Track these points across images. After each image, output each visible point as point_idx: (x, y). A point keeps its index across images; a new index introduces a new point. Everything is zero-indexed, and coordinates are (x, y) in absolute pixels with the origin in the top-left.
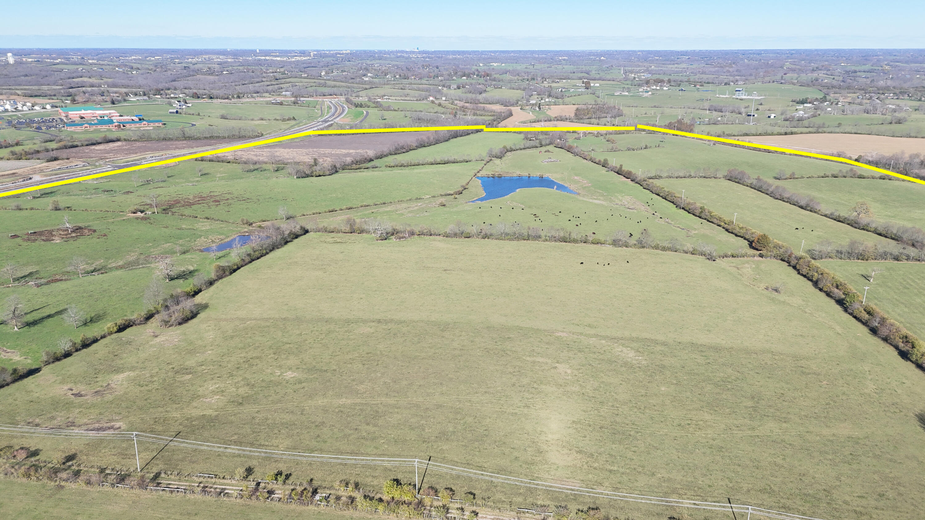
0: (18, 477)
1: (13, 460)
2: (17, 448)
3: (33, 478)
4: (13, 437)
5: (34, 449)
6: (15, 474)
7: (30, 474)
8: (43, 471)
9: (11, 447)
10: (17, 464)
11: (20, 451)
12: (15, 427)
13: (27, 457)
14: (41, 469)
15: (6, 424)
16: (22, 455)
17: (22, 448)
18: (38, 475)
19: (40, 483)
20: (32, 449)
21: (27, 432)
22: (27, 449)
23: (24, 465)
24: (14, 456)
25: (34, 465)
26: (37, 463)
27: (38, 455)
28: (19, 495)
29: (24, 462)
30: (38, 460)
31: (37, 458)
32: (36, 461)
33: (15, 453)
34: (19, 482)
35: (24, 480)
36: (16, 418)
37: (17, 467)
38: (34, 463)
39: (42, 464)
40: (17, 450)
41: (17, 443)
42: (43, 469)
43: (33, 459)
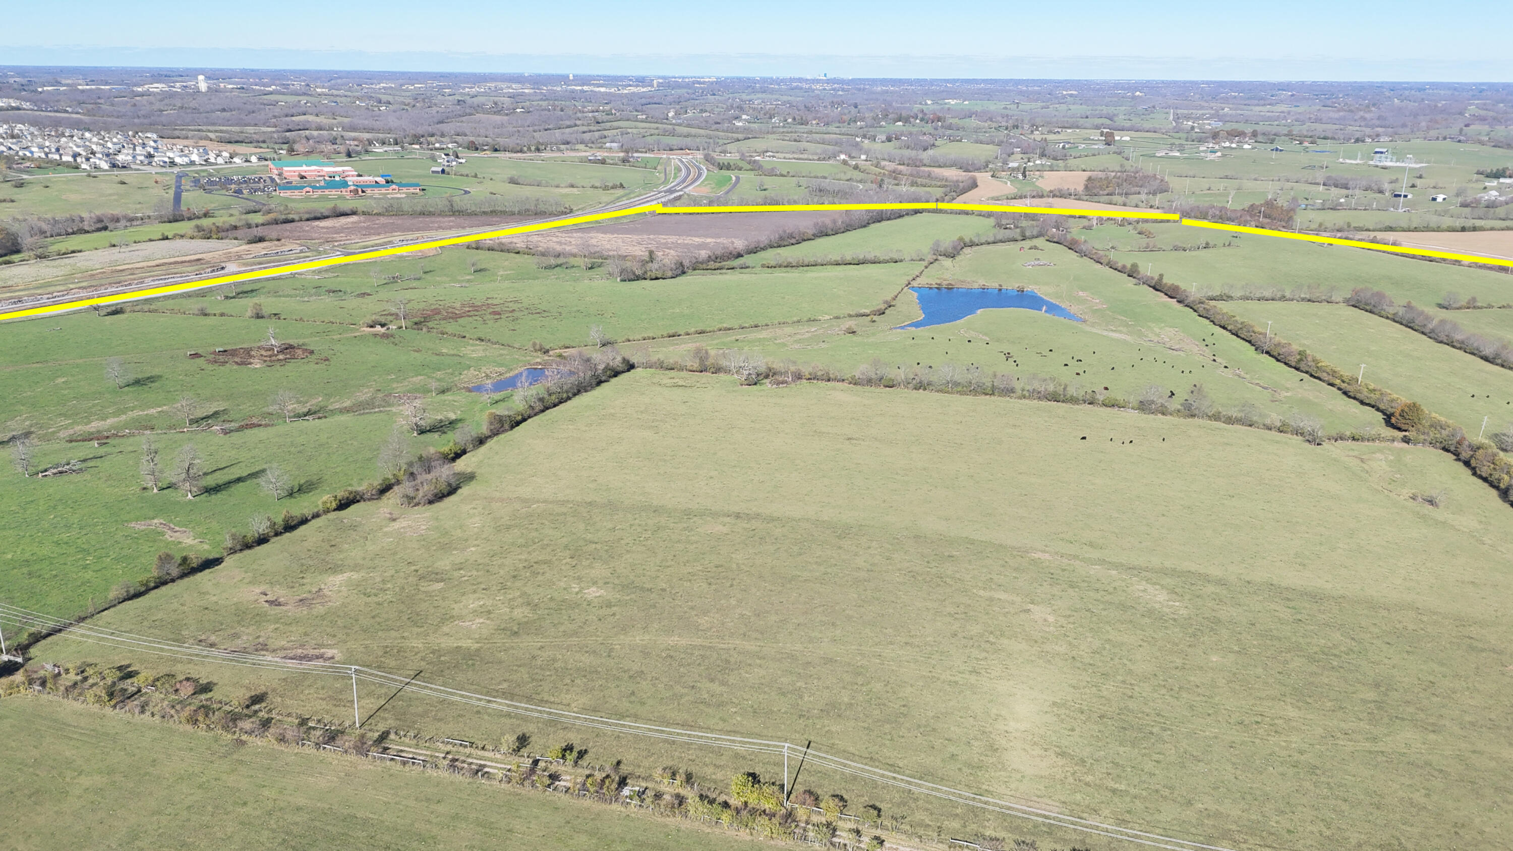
0: (180, 722)
1: (174, 697)
2: (181, 677)
3: (201, 725)
4: (175, 661)
5: (205, 682)
6: (176, 717)
7: (197, 720)
8: (216, 717)
9: (173, 676)
10: (181, 702)
11: (184, 683)
12: (179, 646)
13: (194, 694)
14: (214, 713)
15: (168, 640)
16: (187, 690)
17: (188, 679)
18: (208, 722)
19: (211, 734)
20: (203, 681)
21: (197, 655)
22: (196, 681)
23: (190, 704)
24: (177, 690)
25: (203, 706)
26: (209, 703)
27: (211, 691)
28: (180, 749)
29: (189, 700)
30: (210, 699)
31: (209, 695)
32: (207, 700)
33: (178, 686)
34: (181, 730)
35: (189, 728)
36: (183, 633)
37: (178, 707)
38: (204, 702)
39: (215, 706)
40: (181, 682)
41: (182, 671)
42: (216, 713)
43: (203, 697)
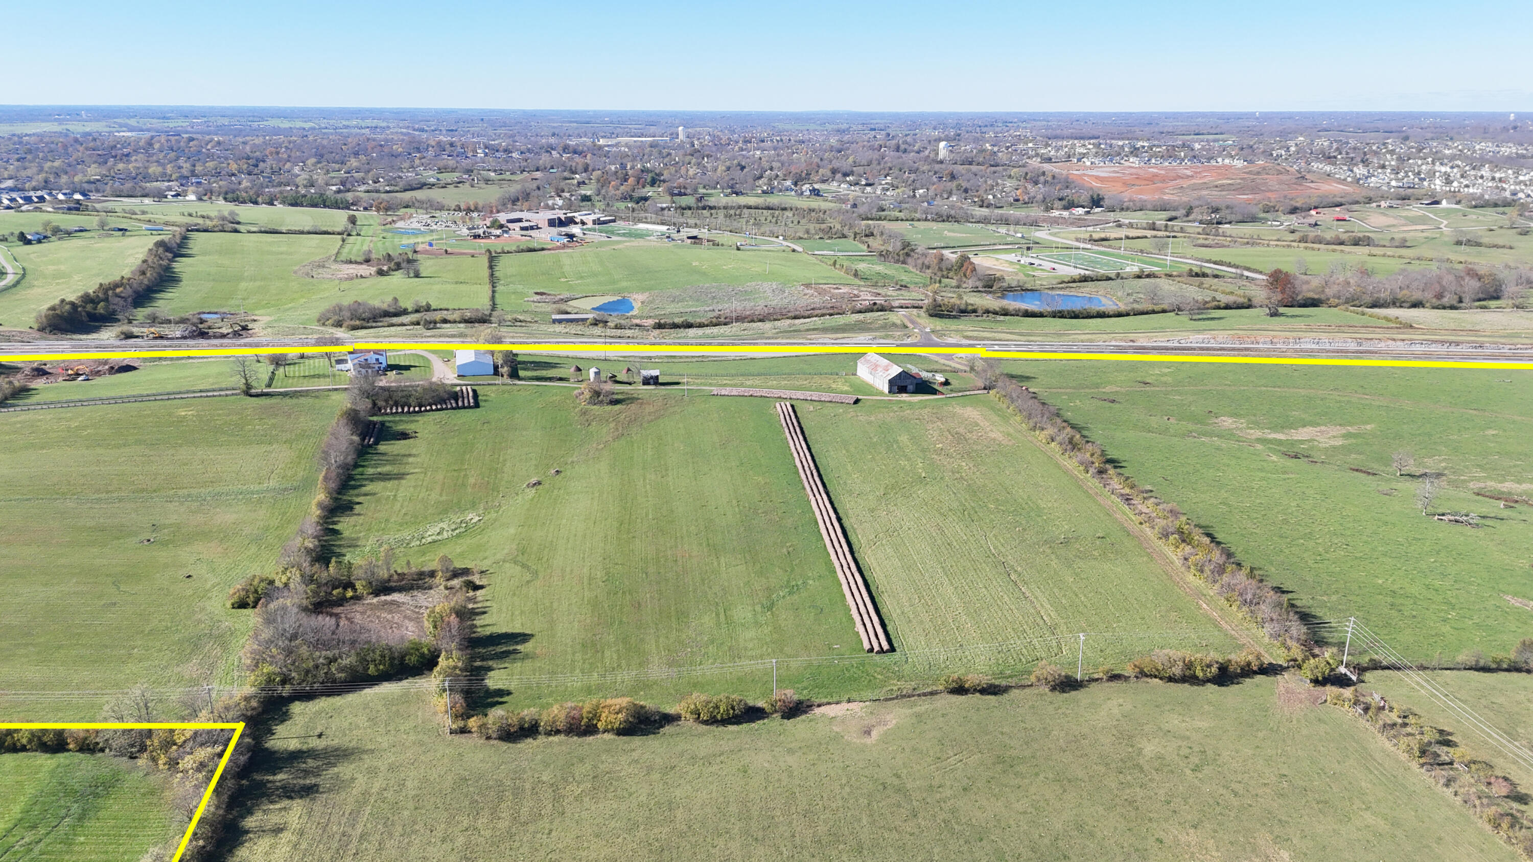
0: (1481, 817)
1: (1484, 788)
2: (1500, 774)
3: (1502, 833)
4: (1500, 754)
6: (1478, 809)
7: (1499, 825)
8: (1522, 833)
9: (1491, 767)
10: (1488, 797)
11: (1501, 780)
12: (1509, 742)
13: (1507, 797)
14: (1521, 828)
15: (1500, 729)
16: (1500, 789)
17: (1506, 779)
18: (1511, 834)
19: (1510, 848)
20: (1522, 790)
21: (1525, 760)
22: (1513, 785)
23: (1498, 805)
24: (1489, 784)
25: (1512, 815)
26: (1519, 815)
27: (1526, 804)
28: (1470, 844)
29: (1499, 801)
30: (1523, 812)
31: (1523, 807)
32: (1518, 811)
33: (1493, 780)
34: (1479, 825)
35: (1488, 828)
36: (1518, 729)
37: (1485, 801)
38: (1514, 812)
39: (1525, 822)
40: (1497, 777)
41: (1502, 766)
42: (1524, 830)
43: (1515, 805)
